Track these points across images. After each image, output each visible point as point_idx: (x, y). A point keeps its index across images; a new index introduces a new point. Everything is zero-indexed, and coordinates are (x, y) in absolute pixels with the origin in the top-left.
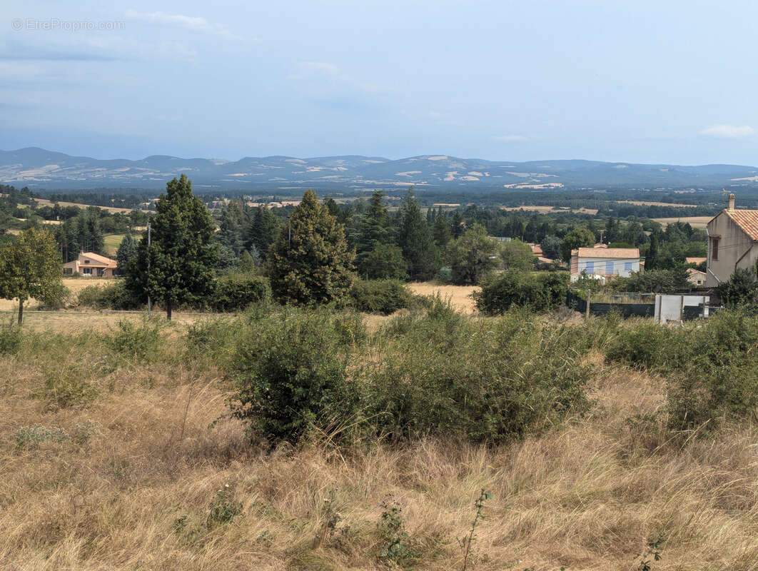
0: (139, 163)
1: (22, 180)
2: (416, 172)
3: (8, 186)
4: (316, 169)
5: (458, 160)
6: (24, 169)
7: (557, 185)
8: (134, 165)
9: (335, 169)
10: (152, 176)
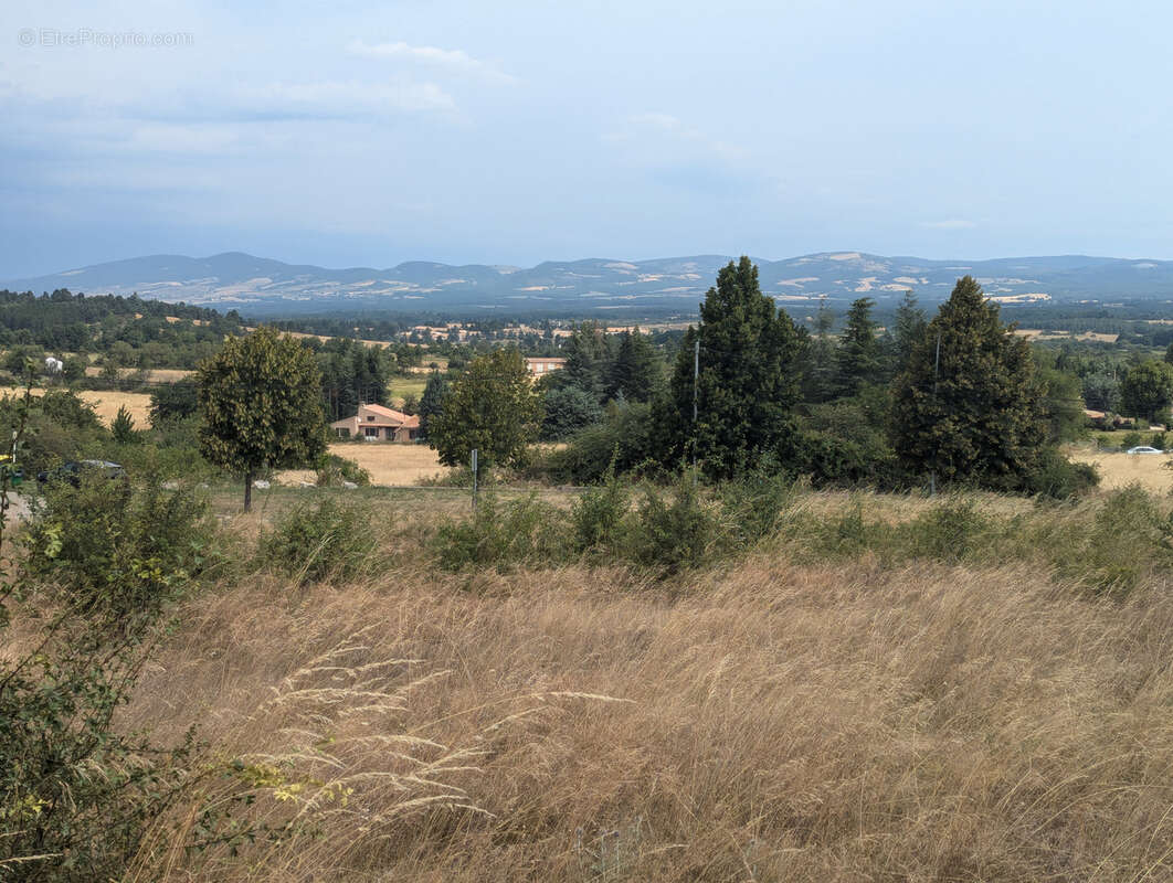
0: (388, 274)
1: (217, 301)
2: (810, 279)
3: (208, 309)
4: (654, 278)
5: (878, 260)
6: (220, 285)
7: (1040, 296)
8: (379, 277)
9: (682, 277)
10: (407, 293)
